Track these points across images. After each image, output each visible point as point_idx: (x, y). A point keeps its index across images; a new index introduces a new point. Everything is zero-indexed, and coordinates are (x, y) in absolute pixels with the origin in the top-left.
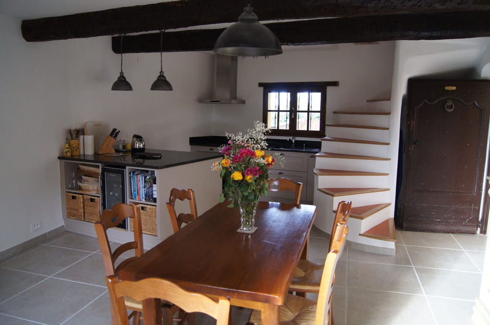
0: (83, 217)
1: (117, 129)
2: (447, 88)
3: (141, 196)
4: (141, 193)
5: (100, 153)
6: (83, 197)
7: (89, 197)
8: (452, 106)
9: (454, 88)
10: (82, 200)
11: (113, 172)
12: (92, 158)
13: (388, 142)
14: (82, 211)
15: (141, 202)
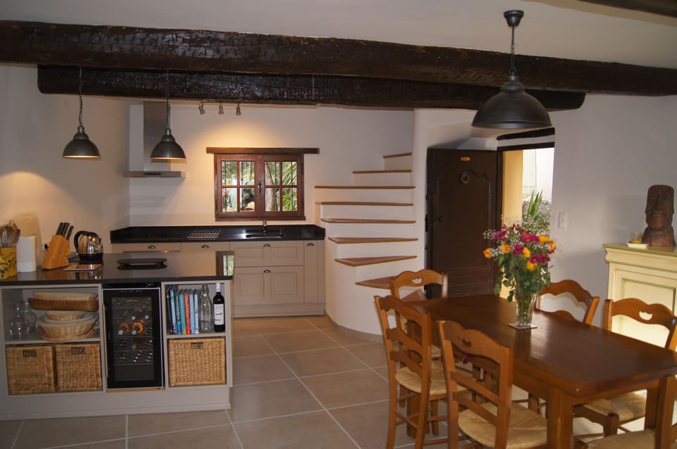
0: (53, 387)
1: (69, 224)
2: (462, 159)
3: (192, 326)
4: (192, 322)
5: (49, 268)
6: (54, 349)
7: (70, 346)
8: (466, 177)
9: (469, 159)
10: (51, 355)
11: (128, 295)
12: (33, 278)
13: (412, 220)
14: (52, 375)
15: (194, 336)
